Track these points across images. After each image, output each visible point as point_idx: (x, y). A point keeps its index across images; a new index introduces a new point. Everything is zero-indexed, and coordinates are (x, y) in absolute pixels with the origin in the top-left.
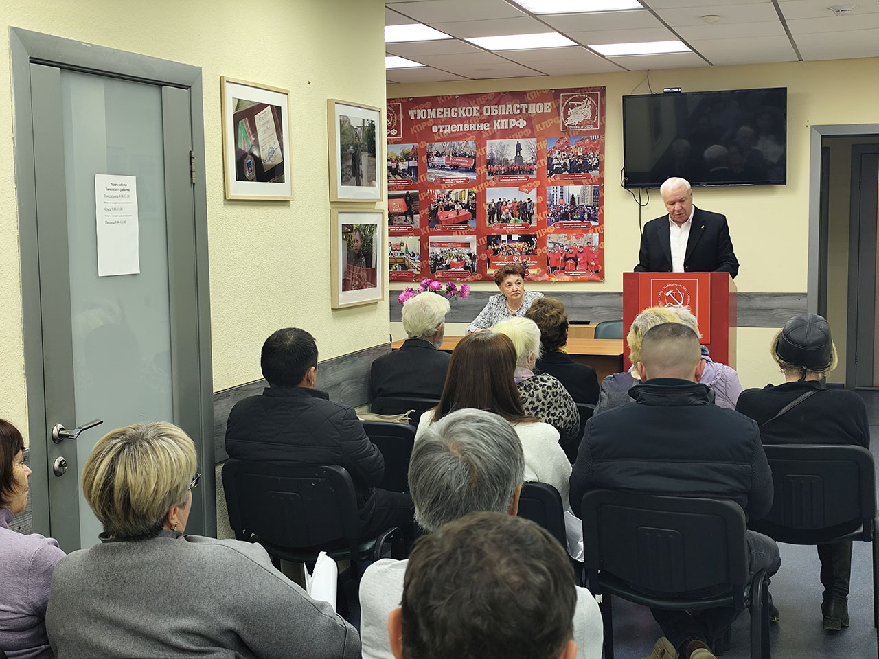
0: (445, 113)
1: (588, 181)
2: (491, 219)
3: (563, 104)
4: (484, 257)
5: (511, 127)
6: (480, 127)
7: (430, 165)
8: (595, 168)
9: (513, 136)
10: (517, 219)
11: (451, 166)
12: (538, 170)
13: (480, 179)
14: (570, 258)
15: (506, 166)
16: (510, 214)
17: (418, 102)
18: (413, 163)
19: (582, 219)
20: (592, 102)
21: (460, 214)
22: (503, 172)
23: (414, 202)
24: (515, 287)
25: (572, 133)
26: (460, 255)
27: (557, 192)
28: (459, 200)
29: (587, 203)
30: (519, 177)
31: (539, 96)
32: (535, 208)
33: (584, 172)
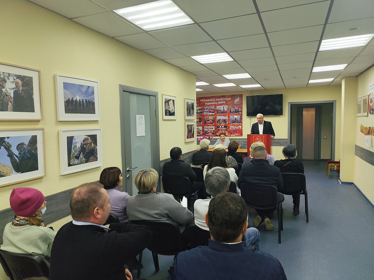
0: (208, 100)
1: (239, 115)
2: (218, 123)
3: (233, 98)
4: (216, 131)
5: (222, 103)
6: (215, 103)
7: (205, 111)
11: (209, 112)
12: (228, 112)
13: (215, 114)
14: (235, 131)
15: (221, 111)
16: (222, 122)
17: (202, 98)
20: (240, 98)
21: (211, 122)
23: (201, 119)
24: (223, 137)
25: (235, 104)
26: (211, 130)
27: (232, 117)
28: (211, 119)
29: (239, 119)
30: (224, 114)
31: (228, 96)
32: (227, 120)
33: (238, 113)
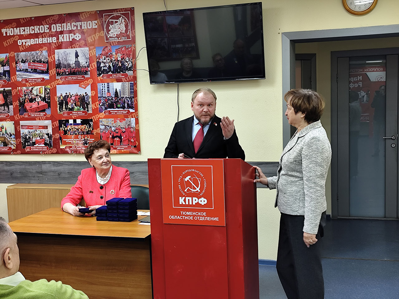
0: (26, 30)
1: (126, 79)
2: (61, 108)
3: (105, 22)
4: (57, 136)
5: (71, 40)
6: (50, 40)
7: (18, 69)
8: (130, 69)
9: (73, 46)
10: (79, 107)
11: (32, 70)
12: (91, 71)
13: (52, 79)
14: (117, 137)
16: (74, 104)
18: (7, 68)
19: (123, 107)
20: (125, 19)
21: (40, 105)
22: (67, 73)
23: (9, 96)
25: (113, 43)
26: (41, 135)
27: (105, 87)
28: (39, 94)
29: (126, 96)
30: (79, 77)
31: (88, 16)
32: (90, 100)
33: (123, 72)
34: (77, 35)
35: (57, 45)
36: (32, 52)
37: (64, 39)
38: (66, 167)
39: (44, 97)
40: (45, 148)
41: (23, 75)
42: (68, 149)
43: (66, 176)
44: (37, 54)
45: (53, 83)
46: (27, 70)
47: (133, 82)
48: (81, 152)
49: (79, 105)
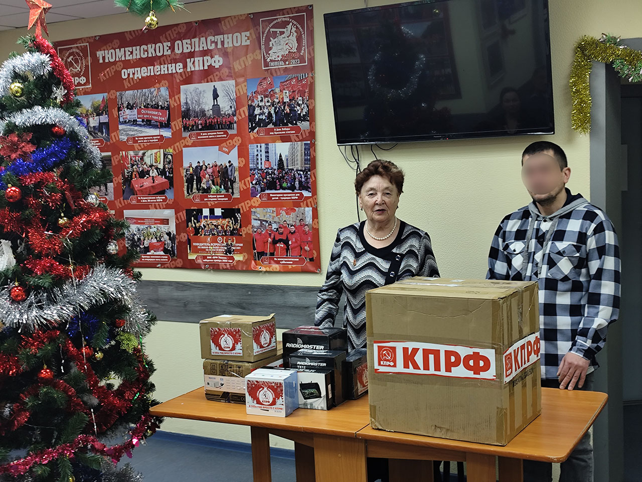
2: (190, 188)
3: (263, 33)
4: (184, 237)
5: (206, 68)
8: (304, 119)
9: (209, 78)
10: (218, 188)
11: (143, 121)
12: (238, 123)
14: (280, 241)
15: (203, 118)
16: (211, 182)
18: (104, 119)
19: (293, 188)
20: (297, 27)
22: (200, 127)
23: (107, 167)
25: (276, 72)
26: (159, 235)
27: (261, 151)
28: (154, 164)
29: (297, 166)
30: (218, 133)
31: (235, 23)
32: (237, 174)
33: (292, 124)
34: (217, 57)
35: (184, 78)
36: (144, 90)
37: (194, 67)
38: (197, 293)
39: (162, 168)
40: (165, 258)
41: (130, 131)
42: (200, 261)
43: (197, 309)
44: (152, 93)
45: (178, 144)
46: (135, 121)
47: (309, 142)
48: (221, 268)
49: (219, 183)
